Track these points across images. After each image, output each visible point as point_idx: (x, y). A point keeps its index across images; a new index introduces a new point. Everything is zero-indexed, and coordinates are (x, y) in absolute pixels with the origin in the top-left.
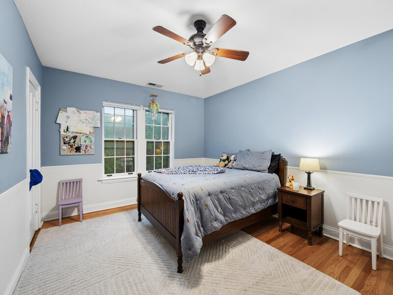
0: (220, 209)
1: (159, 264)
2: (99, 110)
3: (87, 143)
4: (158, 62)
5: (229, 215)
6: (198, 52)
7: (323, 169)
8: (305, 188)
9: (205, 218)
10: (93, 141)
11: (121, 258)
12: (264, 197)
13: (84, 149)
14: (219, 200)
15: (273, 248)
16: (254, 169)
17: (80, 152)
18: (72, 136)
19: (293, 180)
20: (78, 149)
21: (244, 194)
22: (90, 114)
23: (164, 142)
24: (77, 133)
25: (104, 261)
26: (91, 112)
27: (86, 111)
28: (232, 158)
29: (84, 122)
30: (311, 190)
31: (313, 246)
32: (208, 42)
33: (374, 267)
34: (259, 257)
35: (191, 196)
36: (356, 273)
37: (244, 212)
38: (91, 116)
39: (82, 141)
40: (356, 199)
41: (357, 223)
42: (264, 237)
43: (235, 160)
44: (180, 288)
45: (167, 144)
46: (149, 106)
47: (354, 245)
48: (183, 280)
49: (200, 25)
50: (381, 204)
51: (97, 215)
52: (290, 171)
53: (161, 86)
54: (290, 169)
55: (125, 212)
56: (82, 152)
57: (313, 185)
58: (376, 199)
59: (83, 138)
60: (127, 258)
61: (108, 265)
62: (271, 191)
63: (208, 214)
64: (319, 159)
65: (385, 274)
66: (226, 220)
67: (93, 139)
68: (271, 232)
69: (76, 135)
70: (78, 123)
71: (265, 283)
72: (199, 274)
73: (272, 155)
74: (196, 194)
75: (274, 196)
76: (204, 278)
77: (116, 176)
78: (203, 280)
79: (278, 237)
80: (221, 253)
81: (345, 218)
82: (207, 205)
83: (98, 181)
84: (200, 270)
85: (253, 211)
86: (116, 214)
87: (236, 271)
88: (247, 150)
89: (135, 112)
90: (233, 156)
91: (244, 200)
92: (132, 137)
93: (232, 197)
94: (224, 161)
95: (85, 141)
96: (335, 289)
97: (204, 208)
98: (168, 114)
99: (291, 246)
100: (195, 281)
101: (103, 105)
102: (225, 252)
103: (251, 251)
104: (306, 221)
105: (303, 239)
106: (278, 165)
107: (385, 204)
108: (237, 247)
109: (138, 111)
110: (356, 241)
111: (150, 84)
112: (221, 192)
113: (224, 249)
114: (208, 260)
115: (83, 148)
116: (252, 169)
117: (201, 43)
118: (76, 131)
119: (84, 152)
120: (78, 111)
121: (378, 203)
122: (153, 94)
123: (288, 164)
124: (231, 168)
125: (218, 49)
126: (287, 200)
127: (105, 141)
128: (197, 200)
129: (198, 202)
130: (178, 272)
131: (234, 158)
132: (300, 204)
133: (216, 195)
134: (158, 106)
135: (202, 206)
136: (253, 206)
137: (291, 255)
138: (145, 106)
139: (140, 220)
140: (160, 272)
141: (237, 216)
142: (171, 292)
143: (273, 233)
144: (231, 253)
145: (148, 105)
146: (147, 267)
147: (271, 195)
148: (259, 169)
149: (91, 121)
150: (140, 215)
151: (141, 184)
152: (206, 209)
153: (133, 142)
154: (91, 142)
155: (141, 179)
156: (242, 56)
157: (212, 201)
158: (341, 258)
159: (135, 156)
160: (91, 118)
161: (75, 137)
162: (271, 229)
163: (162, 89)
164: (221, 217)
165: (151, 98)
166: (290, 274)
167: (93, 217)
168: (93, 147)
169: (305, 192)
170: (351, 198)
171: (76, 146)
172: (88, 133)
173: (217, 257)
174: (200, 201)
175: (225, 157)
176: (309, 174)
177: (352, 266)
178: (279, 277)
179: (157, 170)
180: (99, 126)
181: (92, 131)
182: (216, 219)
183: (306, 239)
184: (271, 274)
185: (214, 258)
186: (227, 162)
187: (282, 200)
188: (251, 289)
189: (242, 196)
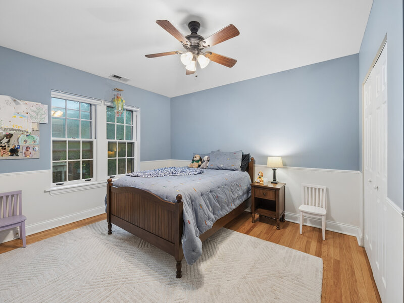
0: (210, 208)
1: (153, 275)
2: (46, 101)
3: (27, 144)
4: (146, 56)
5: (217, 212)
6: (194, 53)
7: (285, 165)
8: (272, 183)
9: (199, 219)
10: (38, 141)
11: (104, 278)
12: (240, 193)
13: (24, 151)
14: (209, 199)
15: (253, 237)
16: (229, 168)
17: (18, 155)
18: (4, 133)
19: (262, 176)
20: (14, 152)
21: (227, 192)
22: (33, 106)
23: (128, 143)
24: (13, 130)
25: (82, 286)
26: (35, 103)
27: (27, 102)
28: (205, 158)
29: (24, 116)
30: (277, 183)
31: (281, 230)
32: (206, 45)
33: (324, 238)
34: (245, 248)
35: (187, 198)
36: (314, 245)
37: (228, 209)
38: (34, 108)
39: (20, 141)
40: (308, 188)
41: (310, 206)
42: (242, 229)
43: (209, 161)
44: (185, 292)
45: (131, 145)
46: (112, 102)
47: (307, 224)
48: (185, 284)
49: (194, 26)
50: (325, 190)
51: (45, 235)
52: (257, 168)
53: (126, 80)
54: (258, 166)
55: (86, 227)
56: (21, 155)
57: (277, 180)
58: (321, 187)
59: (22, 137)
60: (111, 277)
61: (90, 290)
62: (245, 187)
63: (202, 214)
64: (282, 157)
65: (331, 241)
66: (215, 218)
67: (38, 139)
68: (246, 224)
69: (11, 132)
70: (15, 117)
71: (257, 268)
72: (199, 274)
73: (243, 155)
74: (191, 195)
75: (248, 192)
76: (205, 276)
77: (68, 184)
78: (205, 279)
79: (253, 227)
80: (211, 250)
81: (301, 204)
82: (201, 206)
83: (45, 192)
84: (198, 271)
85: (234, 207)
86: (74, 231)
87: (231, 263)
88: (218, 151)
89: (93, 107)
90: (206, 157)
91: (227, 198)
92: (90, 136)
93: (219, 195)
94: (197, 161)
95: (26, 141)
96: (306, 260)
97: (198, 208)
98: (132, 111)
99: (265, 233)
100: (197, 282)
101: (52, 96)
102: (215, 249)
103: (236, 243)
104: (275, 211)
105: (272, 226)
106: (247, 164)
107: (327, 190)
108: (224, 242)
109: (98, 106)
110: (308, 221)
111: (115, 76)
112: (211, 192)
113: (213, 246)
114: (202, 259)
115: (22, 151)
116: (226, 168)
117: (197, 44)
118: (11, 127)
119: (24, 155)
120: (15, 101)
121: (323, 190)
122: (118, 88)
123: (256, 163)
124: (205, 169)
125: (211, 53)
126: (259, 194)
127: (53, 141)
128: (192, 201)
129: (193, 203)
130: (177, 277)
131: (208, 158)
132: (270, 197)
133: (207, 195)
134: (124, 101)
135: (196, 206)
136: (233, 202)
137: (268, 241)
138: (106, 101)
139: (110, 232)
140: (157, 283)
141: (223, 213)
142: (178, 298)
143: (248, 224)
144: (220, 249)
145: (111, 100)
146: (141, 281)
147: (245, 191)
148: (233, 168)
149: (34, 115)
150: (110, 226)
151: (112, 191)
152: (200, 209)
153: (91, 143)
154: (35, 142)
155: (112, 184)
156: (230, 63)
157: (204, 201)
158: (302, 236)
159: (94, 159)
160: (34, 112)
161: (9, 136)
162: (245, 221)
163: (128, 83)
164: (212, 216)
165: (115, 93)
166: (272, 256)
167: (42, 239)
168: (37, 149)
169: (272, 186)
170: (304, 187)
171: (11, 147)
172: (30, 130)
173: (209, 254)
174: (195, 202)
175: (198, 158)
176: (274, 170)
177: (310, 240)
178: (266, 260)
179: (130, 174)
180: (46, 121)
181: (36, 128)
182: (209, 218)
183: (274, 225)
184: (259, 259)
185: (207, 257)
186: (200, 163)
187: (255, 195)
188: (249, 276)
189: (226, 194)
